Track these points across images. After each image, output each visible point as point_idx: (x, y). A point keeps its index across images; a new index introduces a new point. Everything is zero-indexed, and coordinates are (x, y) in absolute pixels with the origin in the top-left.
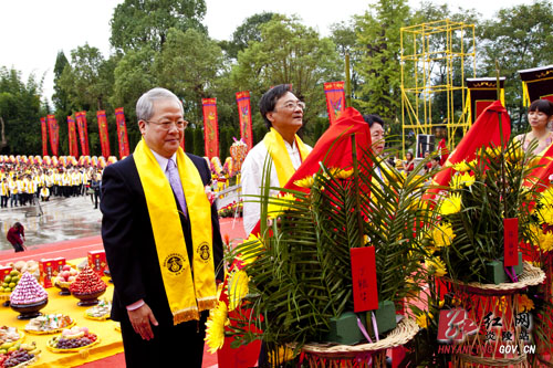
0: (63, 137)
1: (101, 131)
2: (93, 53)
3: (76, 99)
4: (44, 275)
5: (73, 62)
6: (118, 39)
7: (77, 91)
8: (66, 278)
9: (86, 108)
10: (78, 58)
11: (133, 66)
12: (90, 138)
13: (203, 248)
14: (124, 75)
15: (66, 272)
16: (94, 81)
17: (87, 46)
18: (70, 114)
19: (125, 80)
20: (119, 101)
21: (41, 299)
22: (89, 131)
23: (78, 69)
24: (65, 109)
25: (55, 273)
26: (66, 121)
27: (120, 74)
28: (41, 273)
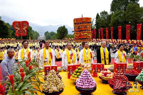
0: (97, 34)
1: (107, 33)
2: (106, 13)
3: (101, 25)
4: (94, 71)
5: (101, 15)
6: (112, 9)
7: (101, 23)
8: (105, 74)
9: (103, 27)
10: (102, 14)
11: (116, 15)
12: (103, 35)
13: (107, 58)
14: (114, 18)
15: (105, 71)
16: (106, 20)
17: (104, 11)
18: (99, 29)
19: (114, 19)
20: (112, 25)
21: (93, 86)
22: (104, 33)
23: (102, 17)
24: (98, 28)
25: (99, 70)
26: (98, 30)
27: (113, 18)
28: (92, 69)
